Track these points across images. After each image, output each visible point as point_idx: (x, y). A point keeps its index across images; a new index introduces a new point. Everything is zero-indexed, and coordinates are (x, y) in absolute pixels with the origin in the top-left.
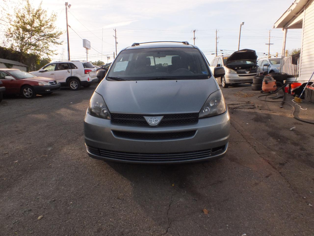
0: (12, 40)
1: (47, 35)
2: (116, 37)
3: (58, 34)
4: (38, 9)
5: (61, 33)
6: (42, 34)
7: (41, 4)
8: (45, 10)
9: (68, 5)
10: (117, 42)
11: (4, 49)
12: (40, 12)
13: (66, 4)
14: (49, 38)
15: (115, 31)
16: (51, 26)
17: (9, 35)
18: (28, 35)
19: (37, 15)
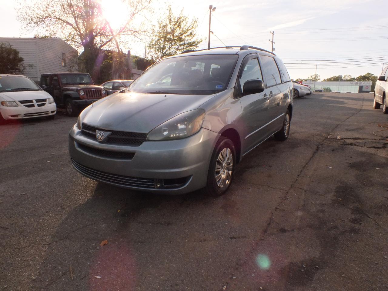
0: (153, 51)
1: (188, 44)
2: (273, 42)
3: (198, 42)
4: (179, 16)
5: (201, 41)
6: (183, 43)
7: (182, 11)
8: (186, 17)
9: (213, 8)
10: (274, 49)
11: (145, 61)
12: (181, 20)
13: (211, 7)
14: (189, 47)
15: (273, 33)
16: (191, 33)
17: (151, 46)
18: (168, 45)
19: (178, 24)
